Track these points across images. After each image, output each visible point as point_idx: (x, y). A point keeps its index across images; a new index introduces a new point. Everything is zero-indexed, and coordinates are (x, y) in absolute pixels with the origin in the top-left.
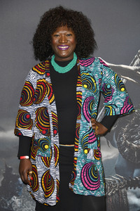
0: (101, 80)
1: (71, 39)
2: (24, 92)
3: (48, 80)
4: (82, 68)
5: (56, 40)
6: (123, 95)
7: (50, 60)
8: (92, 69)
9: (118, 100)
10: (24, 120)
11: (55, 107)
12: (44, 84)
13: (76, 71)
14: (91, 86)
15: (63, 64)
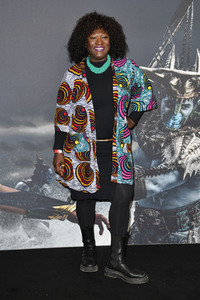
0: (132, 79)
1: (106, 42)
2: (61, 92)
3: (85, 80)
4: (116, 68)
5: (93, 43)
6: (150, 93)
7: (85, 61)
8: (125, 69)
9: (146, 97)
10: (61, 117)
11: (92, 106)
12: (81, 84)
13: (110, 71)
14: (125, 86)
15: (99, 65)
